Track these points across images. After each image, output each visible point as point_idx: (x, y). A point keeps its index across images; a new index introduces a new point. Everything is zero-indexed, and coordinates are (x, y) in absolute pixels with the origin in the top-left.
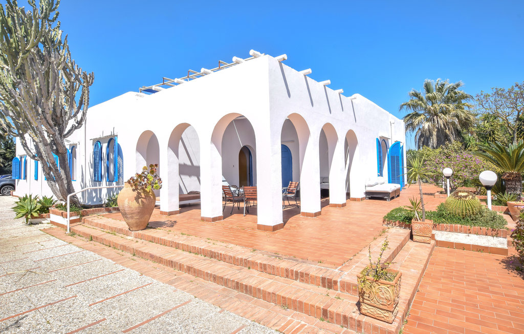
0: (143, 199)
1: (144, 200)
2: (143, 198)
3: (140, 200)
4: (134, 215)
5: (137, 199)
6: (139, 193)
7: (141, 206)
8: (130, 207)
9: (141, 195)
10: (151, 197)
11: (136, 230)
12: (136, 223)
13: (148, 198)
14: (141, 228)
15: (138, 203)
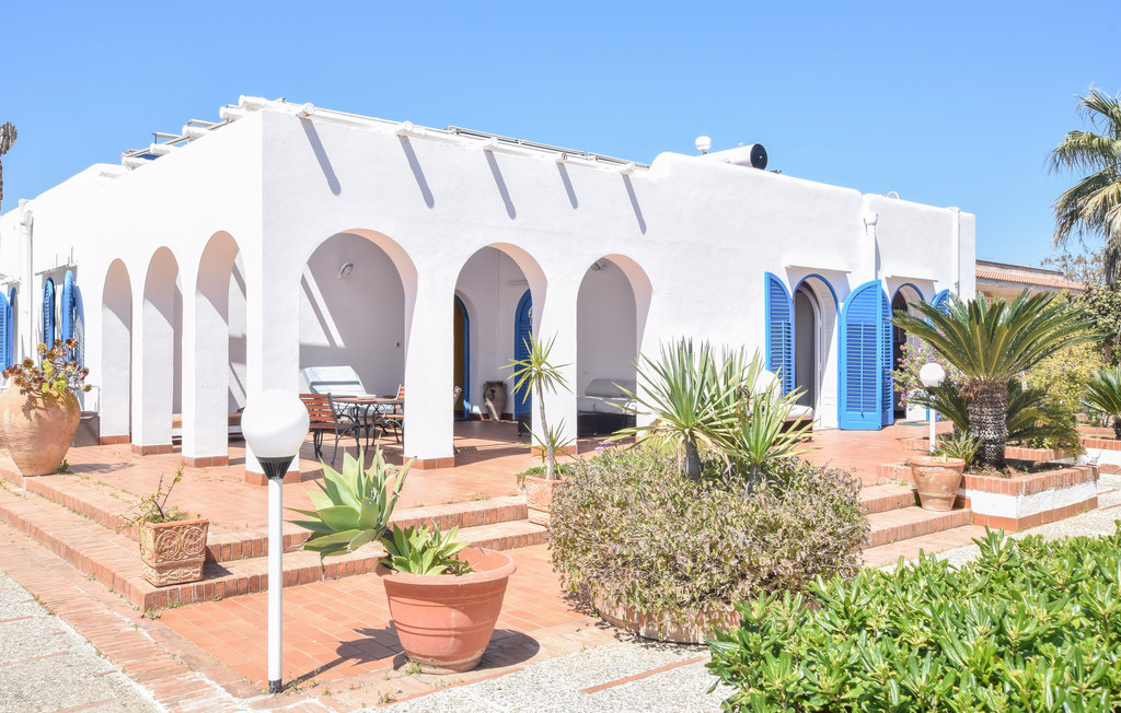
0: (38, 411)
1: (42, 413)
2: (40, 408)
3: (33, 412)
4: (22, 443)
5: (27, 409)
6: (32, 399)
7: (36, 425)
8: (13, 426)
9: (36, 403)
10: (62, 407)
11: (30, 474)
12: (28, 459)
13: (51, 410)
14: (41, 472)
15: (29, 417)
